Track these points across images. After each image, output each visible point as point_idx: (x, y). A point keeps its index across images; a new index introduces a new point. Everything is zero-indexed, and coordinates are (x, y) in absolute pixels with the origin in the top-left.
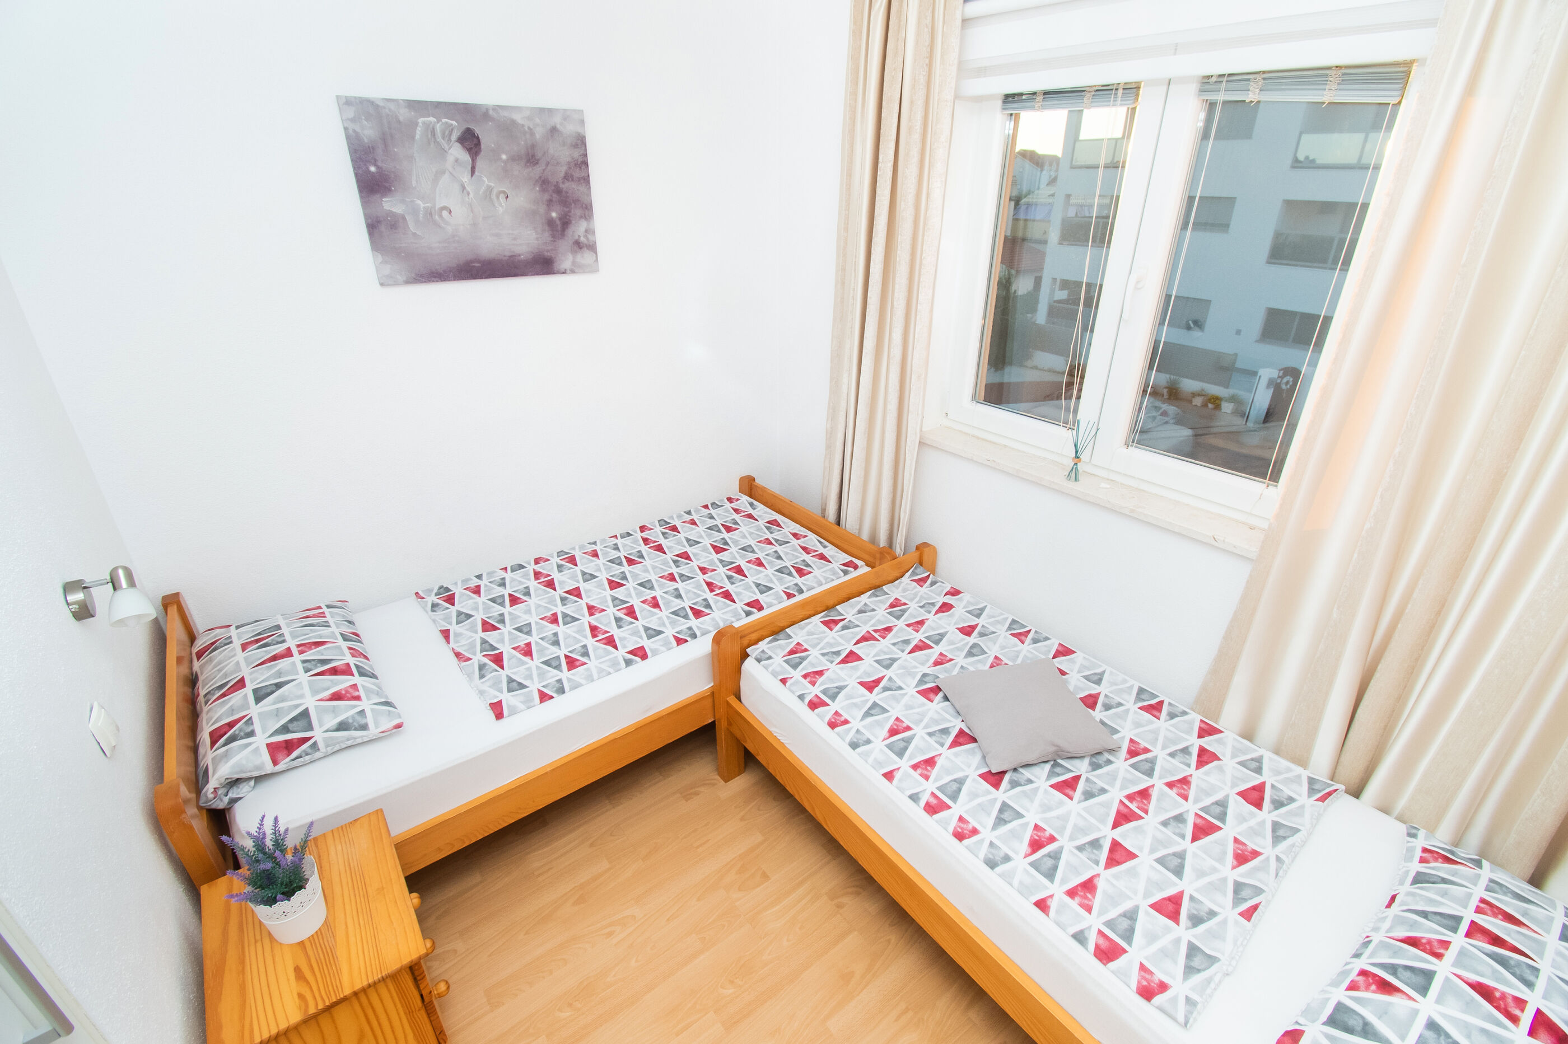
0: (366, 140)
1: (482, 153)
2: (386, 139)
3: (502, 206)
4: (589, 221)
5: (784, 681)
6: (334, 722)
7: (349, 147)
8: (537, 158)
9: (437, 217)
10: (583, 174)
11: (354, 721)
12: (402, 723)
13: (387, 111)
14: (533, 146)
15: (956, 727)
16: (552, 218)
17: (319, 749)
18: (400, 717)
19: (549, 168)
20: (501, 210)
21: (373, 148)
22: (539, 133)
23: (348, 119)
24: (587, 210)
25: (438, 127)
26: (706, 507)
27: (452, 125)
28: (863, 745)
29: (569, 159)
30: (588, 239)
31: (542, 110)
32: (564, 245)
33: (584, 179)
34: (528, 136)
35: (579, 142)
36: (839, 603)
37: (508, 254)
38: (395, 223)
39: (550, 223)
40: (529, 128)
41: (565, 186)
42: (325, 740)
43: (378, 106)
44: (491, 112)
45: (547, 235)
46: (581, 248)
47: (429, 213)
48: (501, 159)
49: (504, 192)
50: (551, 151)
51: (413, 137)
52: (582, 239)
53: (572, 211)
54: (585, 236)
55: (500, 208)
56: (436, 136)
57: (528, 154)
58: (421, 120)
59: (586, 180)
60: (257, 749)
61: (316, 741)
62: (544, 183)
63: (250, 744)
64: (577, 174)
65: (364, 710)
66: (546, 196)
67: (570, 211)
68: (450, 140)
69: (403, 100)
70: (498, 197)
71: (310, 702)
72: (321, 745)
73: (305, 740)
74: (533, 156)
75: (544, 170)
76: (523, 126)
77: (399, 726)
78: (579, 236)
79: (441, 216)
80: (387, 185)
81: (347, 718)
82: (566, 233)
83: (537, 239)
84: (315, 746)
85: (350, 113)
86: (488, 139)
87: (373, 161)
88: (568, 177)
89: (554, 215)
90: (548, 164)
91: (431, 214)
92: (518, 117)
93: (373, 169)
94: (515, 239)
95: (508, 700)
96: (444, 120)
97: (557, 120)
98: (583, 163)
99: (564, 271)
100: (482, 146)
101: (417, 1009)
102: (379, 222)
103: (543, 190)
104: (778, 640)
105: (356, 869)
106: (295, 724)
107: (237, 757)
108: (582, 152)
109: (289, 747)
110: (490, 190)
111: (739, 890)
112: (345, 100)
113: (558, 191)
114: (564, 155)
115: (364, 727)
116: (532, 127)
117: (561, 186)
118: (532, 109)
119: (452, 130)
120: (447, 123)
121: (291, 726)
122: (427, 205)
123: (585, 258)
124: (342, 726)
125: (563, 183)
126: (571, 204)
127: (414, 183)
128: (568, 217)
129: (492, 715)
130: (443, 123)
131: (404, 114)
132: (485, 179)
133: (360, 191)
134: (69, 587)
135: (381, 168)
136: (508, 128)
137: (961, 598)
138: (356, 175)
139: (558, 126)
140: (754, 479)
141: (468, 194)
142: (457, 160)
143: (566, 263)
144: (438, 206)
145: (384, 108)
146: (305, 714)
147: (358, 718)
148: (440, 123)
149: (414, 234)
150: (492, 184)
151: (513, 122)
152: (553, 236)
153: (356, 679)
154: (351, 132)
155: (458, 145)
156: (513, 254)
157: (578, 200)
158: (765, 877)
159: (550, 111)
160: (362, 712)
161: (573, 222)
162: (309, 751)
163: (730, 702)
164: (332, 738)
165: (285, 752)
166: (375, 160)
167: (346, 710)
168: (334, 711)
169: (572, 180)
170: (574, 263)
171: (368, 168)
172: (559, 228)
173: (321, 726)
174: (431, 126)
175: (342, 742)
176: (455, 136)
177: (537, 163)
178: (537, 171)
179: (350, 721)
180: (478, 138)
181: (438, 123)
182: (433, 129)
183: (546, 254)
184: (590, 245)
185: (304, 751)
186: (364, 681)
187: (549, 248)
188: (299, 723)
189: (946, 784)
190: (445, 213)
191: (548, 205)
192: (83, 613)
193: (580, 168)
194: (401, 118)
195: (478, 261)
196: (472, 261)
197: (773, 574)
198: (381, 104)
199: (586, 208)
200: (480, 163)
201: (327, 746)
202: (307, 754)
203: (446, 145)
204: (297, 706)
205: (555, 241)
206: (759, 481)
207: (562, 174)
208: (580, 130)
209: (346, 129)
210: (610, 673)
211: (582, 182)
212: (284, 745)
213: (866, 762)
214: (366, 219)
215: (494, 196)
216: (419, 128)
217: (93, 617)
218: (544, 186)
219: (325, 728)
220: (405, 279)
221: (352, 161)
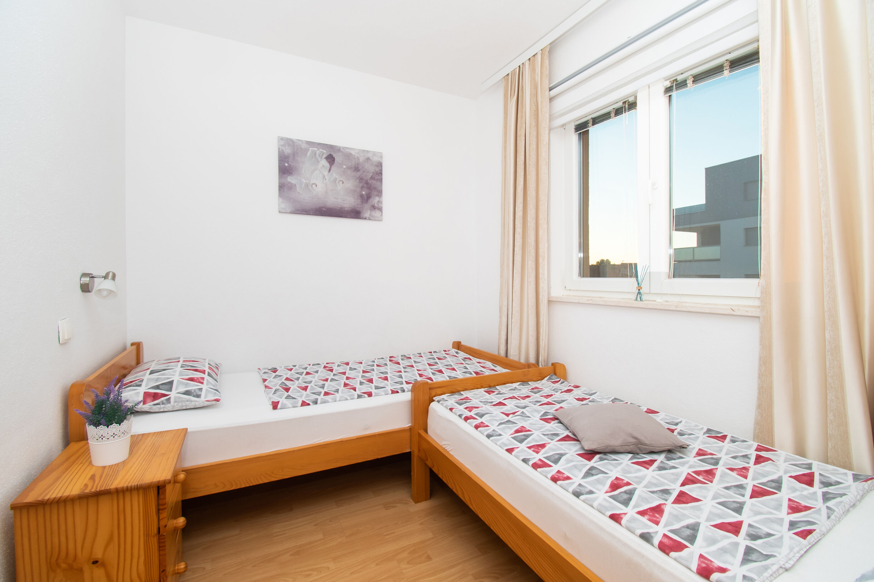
0: (286, 154)
1: (335, 164)
2: (294, 154)
3: (340, 186)
4: (380, 198)
5: (451, 409)
6: (183, 389)
7: (279, 155)
8: (359, 169)
9: (310, 187)
10: (379, 178)
11: (194, 392)
12: (220, 399)
13: (297, 144)
14: (358, 164)
15: (564, 434)
16: (363, 194)
17: (170, 402)
18: (220, 396)
19: (364, 173)
20: (339, 188)
21: (288, 157)
22: (361, 160)
23: (281, 145)
24: (380, 193)
25: (318, 152)
26: (431, 352)
27: (324, 152)
28: (495, 436)
29: (374, 171)
30: (378, 205)
31: (364, 151)
32: (367, 206)
33: (380, 180)
34: (356, 160)
35: (379, 165)
36: (498, 385)
37: (339, 206)
38: (291, 187)
39: (362, 196)
40: (357, 157)
41: (370, 182)
42: (175, 397)
43: (294, 142)
44: (341, 149)
45: (359, 201)
46: (375, 209)
47: (307, 185)
48: (343, 167)
49: (342, 181)
50: (366, 167)
51: (306, 155)
52: (376, 205)
53: (373, 193)
54: (377, 204)
55: (339, 187)
56: (316, 156)
57: (355, 167)
58: (311, 149)
59: (381, 180)
60: (139, 393)
61: (170, 397)
62: (361, 179)
63: (136, 390)
64: (377, 177)
65: (202, 388)
66: (361, 185)
67: (371, 192)
68: (322, 157)
69: (305, 141)
70: (339, 182)
71: (176, 378)
72: (172, 400)
73: (165, 395)
74: (358, 168)
75: (361, 174)
76: (355, 156)
77: (217, 400)
78: (374, 203)
79: (312, 187)
80: (291, 171)
81: (192, 389)
82: (368, 201)
83: (354, 202)
84: (168, 400)
85: (282, 143)
86: (338, 158)
87: (287, 162)
88: (372, 178)
89: (364, 193)
90: (364, 172)
91: (308, 185)
92: (353, 152)
93: (286, 165)
94: (344, 201)
95: (283, 401)
96: (320, 150)
97: (370, 155)
98: (380, 173)
99: (365, 218)
100: (335, 161)
101: (153, 535)
102: (284, 186)
103: (360, 182)
104: (454, 395)
105: (156, 446)
106: (164, 386)
107: (126, 393)
108: (380, 169)
109: (155, 396)
110: (335, 179)
111: (408, 563)
112: (281, 138)
113: (367, 183)
114: (372, 169)
115: (198, 396)
116: (358, 157)
117: (369, 181)
118: (360, 150)
119: (323, 154)
120: (322, 151)
121: (161, 387)
122: (306, 181)
123: (377, 213)
124: (187, 393)
125: (370, 180)
126: (372, 189)
127: (303, 172)
128: (370, 195)
129: (271, 407)
130: (320, 151)
131: (304, 146)
132: (334, 174)
133: (279, 172)
134: (84, 275)
135: (290, 165)
136: (348, 156)
137: (580, 389)
138: (279, 166)
139: (370, 158)
140: (460, 342)
141: (326, 179)
142: (323, 166)
143: (367, 215)
144: (311, 182)
145: (296, 142)
146: (171, 383)
147: (197, 391)
148: (319, 151)
149: (299, 193)
150: (337, 177)
151: (351, 154)
152: (362, 202)
153: (206, 376)
154: (280, 150)
155: (325, 159)
156: (342, 207)
157: (376, 188)
158: (429, 558)
159: (368, 151)
160: (201, 389)
161: (372, 197)
162: (165, 402)
163: (420, 433)
164: (179, 398)
165: (152, 398)
166: (288, 161)
167: (193, 386)
168: (187, 385)
169: (374, 179)
170: (370, 215)
171: (284, 164)
172: (366, 199)
173: (176, 390)
174: (315, 151)
175: (184, 401)
176: (324, 156)
177: (359, 171)
178: (359, 174)
179: (193, 391)
180: (334, 158)
181: (318, 150)
182: (315, 152)
183: (358, 209)
184: (379, 208)
185: (162, 401)
186: (209, 378)
187: (360, 207)
188: (166, 386)
189: (551, 456)
190: (314, 186)
191: (362, 189)
192: (85, 288)
193: (379, 175)
194: (303, 147)
195: (325, 208)
196: (322, 207)
197: (460, 374)
198: (296, 141)
199: (379, 192)
200: (333, 168)
201: (175, 402)
202: (163, 404)
203: (320, 160)
204: (168, 378)
205: (363, 204)
206: (463, 343)
207: (370, 177)
208: (380, 160)
209: (279, 148)
210: (347, 399)
211: (379, 181)
212: (153, 395)
213: (496, 444)
214: (279, 184)
215: (337, 182)
216: (309, 152)
217: (90, 292)
218: (361, 181)
219: (178, 391)
220: (290, 211)
221: (279, 161)
